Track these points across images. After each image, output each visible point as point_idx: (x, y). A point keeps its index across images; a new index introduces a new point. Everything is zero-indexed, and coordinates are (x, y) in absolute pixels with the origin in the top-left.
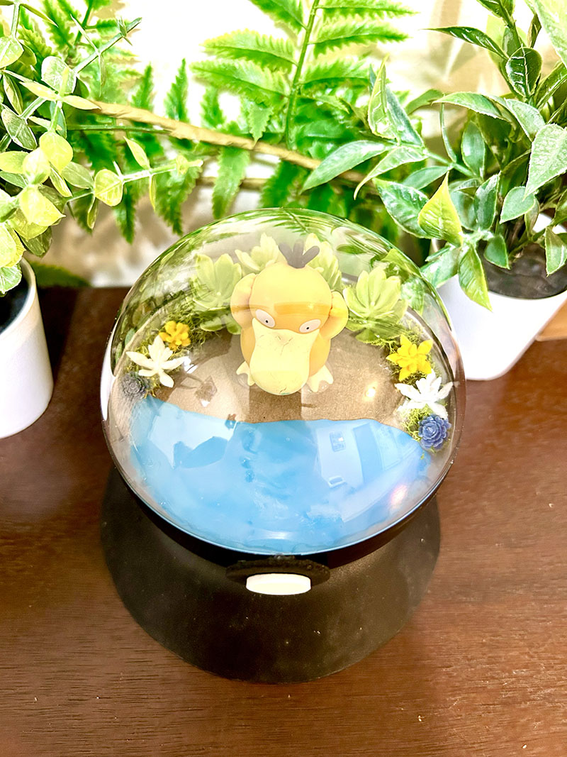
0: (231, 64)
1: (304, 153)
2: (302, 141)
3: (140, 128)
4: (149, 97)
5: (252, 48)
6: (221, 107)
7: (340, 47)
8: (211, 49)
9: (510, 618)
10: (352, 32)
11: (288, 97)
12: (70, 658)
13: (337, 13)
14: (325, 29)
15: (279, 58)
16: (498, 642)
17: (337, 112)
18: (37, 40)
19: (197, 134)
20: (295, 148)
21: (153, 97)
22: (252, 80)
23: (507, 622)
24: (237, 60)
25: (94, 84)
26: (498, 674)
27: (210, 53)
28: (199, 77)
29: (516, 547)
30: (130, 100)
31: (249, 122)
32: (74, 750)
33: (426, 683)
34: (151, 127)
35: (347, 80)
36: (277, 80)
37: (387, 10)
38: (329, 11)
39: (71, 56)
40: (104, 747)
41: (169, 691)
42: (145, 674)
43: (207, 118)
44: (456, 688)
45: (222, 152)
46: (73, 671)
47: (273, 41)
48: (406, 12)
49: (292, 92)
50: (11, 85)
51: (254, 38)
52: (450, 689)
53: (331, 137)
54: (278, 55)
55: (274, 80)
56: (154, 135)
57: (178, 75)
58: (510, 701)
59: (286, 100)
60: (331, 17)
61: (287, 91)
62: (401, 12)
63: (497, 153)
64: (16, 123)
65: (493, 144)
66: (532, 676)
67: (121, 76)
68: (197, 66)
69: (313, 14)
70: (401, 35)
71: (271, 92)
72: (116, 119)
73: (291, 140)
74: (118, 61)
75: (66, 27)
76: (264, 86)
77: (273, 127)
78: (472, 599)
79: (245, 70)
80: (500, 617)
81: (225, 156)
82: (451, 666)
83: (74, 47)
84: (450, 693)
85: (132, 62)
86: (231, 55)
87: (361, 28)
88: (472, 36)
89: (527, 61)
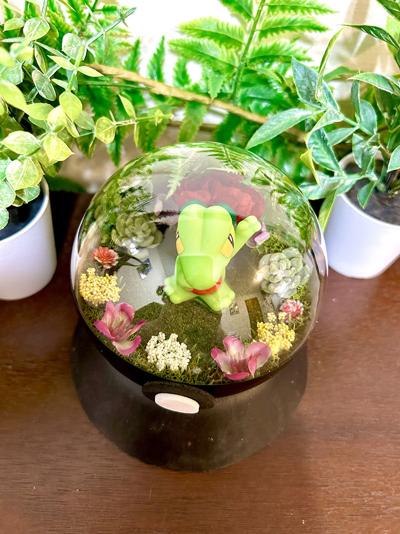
0: (198, 41)
1: (246, 108)
2: (245, 100)
3: (130, 85)
4: (137, 63)
5: (213, 31)
6: (189, 72)
7: (278, 33)
8: (184, 30)
9: (373, 454)
10: (287, 23)
11: (237, 68)
12: (60, 460)
13: (278, 9)
14: (267, 20)
15: (233, 39)
16: (362, 471)
17: (272, 80)
18: (60, 19)
19: (170, 91)
20: (239, 104)
21: (139, 62)
22: (212, 54)
23: (370, 457)
24: (202, 39)
25: (98, 51)
26: (361, 494)
27: (183, 33)
28: (174, 50)
29: (380, 403)
30: (123, 63)
31: (209, 85)
32: (60, 526)
33: (309, 497)
34: (137, 85)
35: (281, 57)
36: (230, 54)
37: (315, 9)
38: (272, 8)
39: (83, 30)
40: (80, 526)
41: (127, 489)
42: (112, 475)
43: (178, 79)
44: (330, 502)
45: (187, 106)
46: (61, 470)
47: (229, 26)
48: (328, 11)
49: (240, 64)
50: (39, 53)
51: (216, 23)
52: (327, 502)
53: (266, 98)
54: (232, 37)
55: (228, 55)
56: (138, 90)
57: (159, 48)
58: (368, 513)
59: (236, 70)
60: (273, 12)
61: (237, 64)
62: (325, 11)
63: (388, 118)
64: (42, 80)
65: (385, 111)
66: (385, 497)
67: (118, 47)
68: (173, 42)
69: (260, 9)
70: (323, 27)
71: (226, 63)
72: (113, 78)
73: (237, 98)
74: (116, 36)
75: (80, 10)
76: (220, 59)
77: (225, 89)
78: (346, 439)
79: (207, 47)
80: (366, 453)
81: (189, 108)
82: (328, 486)
83: (85, 23)
84: (326, 505)
85: (127, 36)
86: (198, 35)
87: (295, 21)
88: (377, 33)
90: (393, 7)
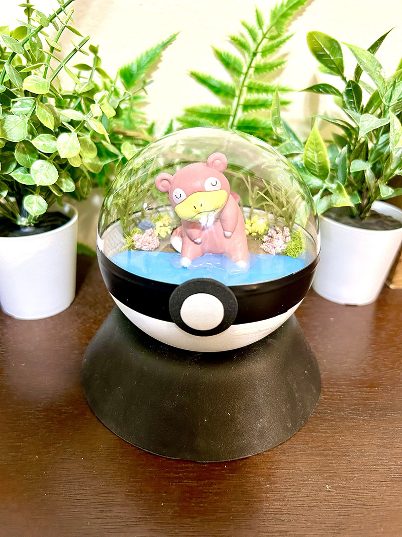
5: (209, 112)
7: (256, 110)
10: (262, 102)
13: (254, 90)
15: (223, 115)
23: (390, 432)
24: (201, 119)
26: (386, 463)
35: (261, 130)
37: (280, 90)
44: (355, 470)
48: (290, 90)
51: (210, 108)
52: (350, 470)
57: (168, 127)
58: (398, 480)
60: (251, 93)
62: (287, 90)
70: (288, 101)
78: (362, 418)
86: (198, 116)
87: (267, 101)
88: (324, 89)
89: (354, 91)
90: (331, 64)
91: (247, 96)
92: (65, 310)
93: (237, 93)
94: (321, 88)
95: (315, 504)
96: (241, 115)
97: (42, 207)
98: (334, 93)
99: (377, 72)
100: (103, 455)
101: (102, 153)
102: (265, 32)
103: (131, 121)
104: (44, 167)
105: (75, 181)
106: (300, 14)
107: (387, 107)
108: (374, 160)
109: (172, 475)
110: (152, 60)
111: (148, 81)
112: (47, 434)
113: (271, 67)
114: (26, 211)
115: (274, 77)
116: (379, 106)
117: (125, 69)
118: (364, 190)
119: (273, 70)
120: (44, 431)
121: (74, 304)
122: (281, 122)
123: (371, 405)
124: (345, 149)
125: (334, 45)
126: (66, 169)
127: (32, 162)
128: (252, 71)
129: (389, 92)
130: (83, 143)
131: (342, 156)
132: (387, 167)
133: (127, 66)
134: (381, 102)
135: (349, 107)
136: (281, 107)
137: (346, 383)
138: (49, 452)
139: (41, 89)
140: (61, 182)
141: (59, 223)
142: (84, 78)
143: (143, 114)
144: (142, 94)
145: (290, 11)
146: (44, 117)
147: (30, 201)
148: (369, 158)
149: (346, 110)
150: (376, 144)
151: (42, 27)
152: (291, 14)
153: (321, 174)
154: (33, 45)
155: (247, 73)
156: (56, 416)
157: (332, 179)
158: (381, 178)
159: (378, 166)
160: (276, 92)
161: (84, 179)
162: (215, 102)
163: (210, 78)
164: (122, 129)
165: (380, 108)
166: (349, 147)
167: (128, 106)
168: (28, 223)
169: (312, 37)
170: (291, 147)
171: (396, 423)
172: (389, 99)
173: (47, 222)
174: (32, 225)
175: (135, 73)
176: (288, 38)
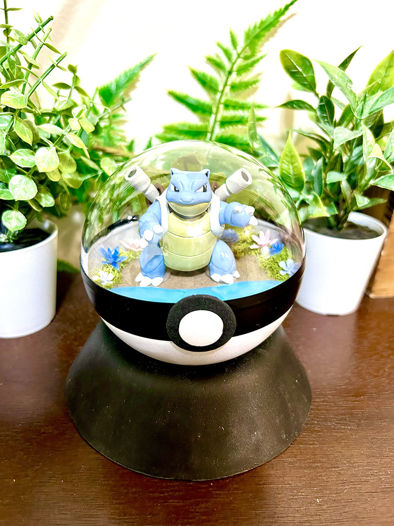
10: (238, 119)
13: (230, 107)
26: (376, 473)
33: (320, 478)
37: (255, 107)
44: (345, 482)
48: (265, 107)
51: (188, 125)
52: (341, 482)
57: (148, 144)
60: (227, 109)
70: (263, 118)
82: (338, 467)
84: (341, 485)
86: (176, 133)
87: (243, 117)
88: (298, 104)
89: (327, 106)
90: (303, 81)
91: (223, 113)
92: (45, 328)
93: (214, 110)
94: (295, 104)
95: (306, 519)
96: (218, 131)
97: (21, 222)
98: (307, 108)
99: (348, 87)
100: (84, 477)
101: (81, 169)
102: (239, 52)
103: (110, 138)
104: (23, 182)
105: (55, 196)
106: (272, 35)
107: (359, 121)
108: (349, 171)
109: (156, 495)
110: (130, 80)
111: (126, 99)
112: (26, 456)
113: (246, 85)
114: (5, 227)
115: (249, 95)
116: (351, 120)
117: (104, 87)
118: (340, 201)
119: (248, 88)
120: (22, 453)
121: (54, 321)
122: (258, 137)
123: (357, 414)
124: (320, 161)
125: (306, 63)
126: (45, 184)
127: (11, 176)
128: (228, 89)
129: (360, 107)
130: (62, 158)
131: (318, 168)
132: (362, 178)
133: (106, 86)
134: (353, 116)
135: (322, 121)
136: (257, 123)
137: (332, 393)
138: (27, 476)
139: (19, 104)
140: (40, 197)
141: (39, 239)
142: (63, 96)
143: (123, 132)
144: (121, 112)
145: (262, 33)
146: (22, 131)
147: (9, 217)
148: (344, 169)
149: (319, 124)
150: (350, 157)
151: (21, 46)
152: (264, 36)
153: (297, 185)
154: (11, 63)
155: (223, 91)
156: (34, 437)
157: (309, 191)
158: (356, 189)
159: (353, 178)
160: (251, 109)
161: (64, 195)
162: (193, 120)
163: (187, 97)
164: (101, 146)
165: (352, 122)
166: (324, 160)
167: (107, 124)
168: (7, 239)
169: (284, 55)
170: (268, 160)
171: (384, 432)
172: (360, 114)
173: (27, 238)
174: (12, 241)
175: (114, 92)
176: (261, 58)
